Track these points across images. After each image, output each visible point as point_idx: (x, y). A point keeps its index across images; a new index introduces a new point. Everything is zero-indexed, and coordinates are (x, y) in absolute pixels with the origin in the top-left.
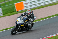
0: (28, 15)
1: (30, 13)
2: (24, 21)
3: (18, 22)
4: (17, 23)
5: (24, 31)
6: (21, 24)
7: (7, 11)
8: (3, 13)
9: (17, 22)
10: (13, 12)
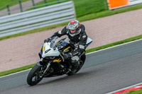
0: (72, 35)
1: (77, 29)
2: (61, 50)
3: (46, 52)
4: (44, 55)
5: (61, 74)
6: (52, 57)
7: (87, 9)
8: (77, 14)
9: (44, 52)
10: (102, 10)
